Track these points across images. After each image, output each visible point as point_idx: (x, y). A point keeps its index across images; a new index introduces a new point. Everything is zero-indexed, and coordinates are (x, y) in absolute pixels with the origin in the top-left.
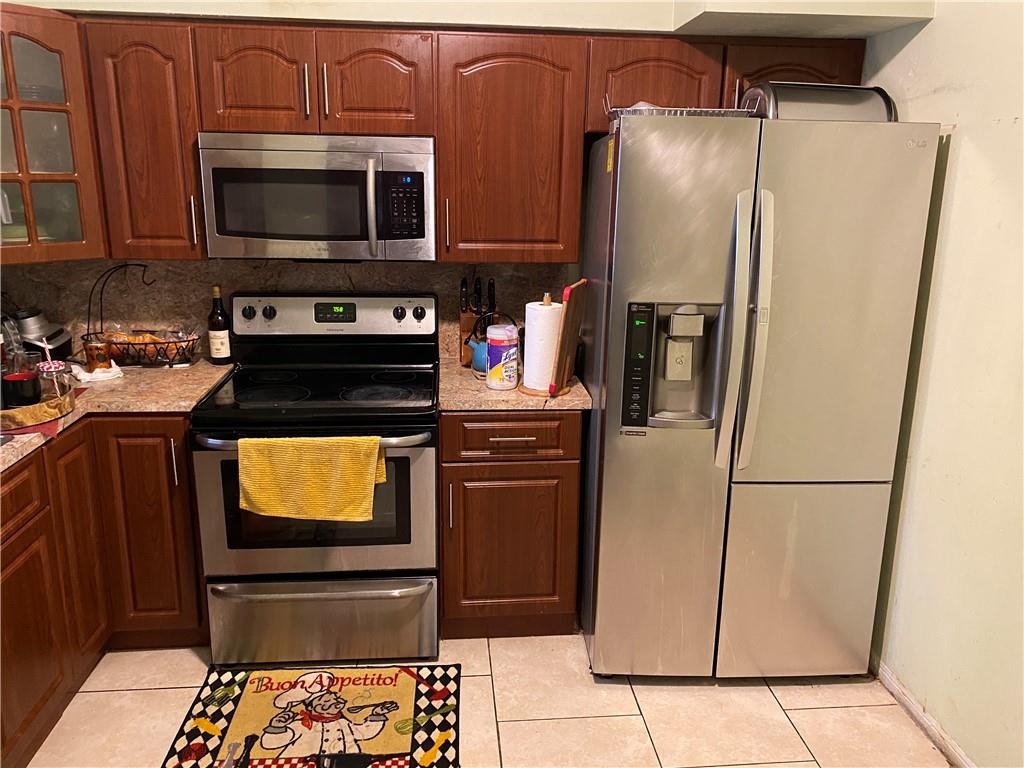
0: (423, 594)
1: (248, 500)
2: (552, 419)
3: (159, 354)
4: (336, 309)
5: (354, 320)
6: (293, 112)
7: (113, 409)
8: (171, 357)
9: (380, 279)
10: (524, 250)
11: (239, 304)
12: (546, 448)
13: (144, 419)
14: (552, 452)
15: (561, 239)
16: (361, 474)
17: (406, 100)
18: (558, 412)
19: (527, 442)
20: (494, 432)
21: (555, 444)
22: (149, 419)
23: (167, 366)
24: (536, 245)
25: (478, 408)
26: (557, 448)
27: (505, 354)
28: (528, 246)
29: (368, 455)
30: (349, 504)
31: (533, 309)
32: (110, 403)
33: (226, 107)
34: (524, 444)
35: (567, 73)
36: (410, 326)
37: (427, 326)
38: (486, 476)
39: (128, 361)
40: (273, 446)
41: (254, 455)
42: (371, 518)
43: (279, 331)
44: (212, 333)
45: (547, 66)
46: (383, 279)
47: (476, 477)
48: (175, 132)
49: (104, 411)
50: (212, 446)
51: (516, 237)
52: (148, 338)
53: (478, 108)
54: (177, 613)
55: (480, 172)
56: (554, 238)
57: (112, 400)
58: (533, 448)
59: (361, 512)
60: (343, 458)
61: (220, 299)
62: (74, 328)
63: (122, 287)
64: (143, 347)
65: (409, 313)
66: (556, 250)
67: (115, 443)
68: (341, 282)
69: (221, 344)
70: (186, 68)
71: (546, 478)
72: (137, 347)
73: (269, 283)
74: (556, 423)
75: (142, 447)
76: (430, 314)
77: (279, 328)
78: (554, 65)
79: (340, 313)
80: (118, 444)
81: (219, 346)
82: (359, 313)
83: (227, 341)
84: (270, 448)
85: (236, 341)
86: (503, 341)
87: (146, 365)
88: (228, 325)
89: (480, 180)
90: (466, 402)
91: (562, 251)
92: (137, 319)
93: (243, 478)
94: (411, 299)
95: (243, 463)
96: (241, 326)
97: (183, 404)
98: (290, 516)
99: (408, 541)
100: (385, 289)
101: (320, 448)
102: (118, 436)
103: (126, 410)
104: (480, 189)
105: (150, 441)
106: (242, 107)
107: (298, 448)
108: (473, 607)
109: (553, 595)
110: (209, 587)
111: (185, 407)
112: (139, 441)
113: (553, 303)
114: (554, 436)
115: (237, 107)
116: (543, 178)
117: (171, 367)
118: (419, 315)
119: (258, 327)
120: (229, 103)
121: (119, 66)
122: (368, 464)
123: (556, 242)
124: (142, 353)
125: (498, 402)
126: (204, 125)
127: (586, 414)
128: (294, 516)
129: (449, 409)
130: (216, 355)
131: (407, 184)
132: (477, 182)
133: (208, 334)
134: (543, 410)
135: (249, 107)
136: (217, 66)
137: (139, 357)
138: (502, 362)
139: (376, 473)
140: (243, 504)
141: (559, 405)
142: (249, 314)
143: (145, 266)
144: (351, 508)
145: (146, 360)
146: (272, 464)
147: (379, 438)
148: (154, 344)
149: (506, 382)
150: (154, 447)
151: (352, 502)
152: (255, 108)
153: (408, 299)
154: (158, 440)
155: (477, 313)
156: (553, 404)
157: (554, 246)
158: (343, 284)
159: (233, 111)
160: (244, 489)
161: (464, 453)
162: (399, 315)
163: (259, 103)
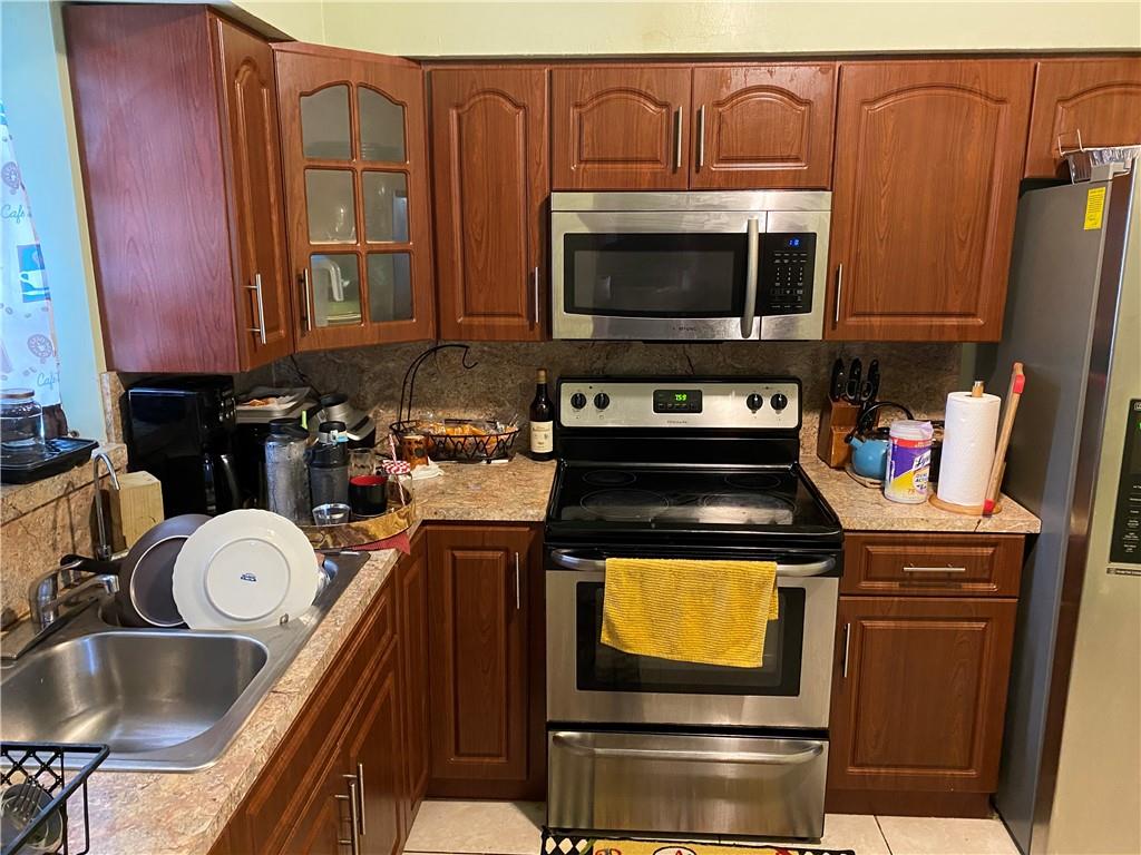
0: (810, 761)
1: (612, 633)
2: (984, 544)
3: (478, 448)
4: (679, 398)
5: (700, 411)
6: (659, 166)
7: (452, 516)
8: (489, 451)
9: (725, 360)
10: (931, 326)
11: (568, 391)
12: (974, 580)
13: (485, 528)
14: (982, 587)
15: (980, 312)
16: (749, 608)
17: (796, 147)
18: (993, 536)
19: (949, 573)
20: (907, 560)
21: (986, 576)
22: (491, 529)
23: (484, 462)
24: (946, 319)
25: (888, 529)
26: (988, 581)
27: (918, 459)
28: (936, 321)
29: (761, 586)
30: (734, 644)
31: (956, 400)
32: (448, 510)
33: (580, 161)
34: (946, 576)
35: (1003, 107)
36: (766, 418)
37: (787, 419)
38: (892, 614)
39: (442, 455)
40: (648, 568)
41: (624, 579)
42: (760, 664)
43: (613, 422)
44: (535, 425)
45: (978, 99)
46: (728, 361)
47: (880, 614)
48: (521, 191)
49: (441, 518)
50: (567, 566)
51: (923, 310)
52: (467, 429)
53: (886, 154)
54: (503, 760)
55: (882, 230)
56: (973, 311)
57: (449, 505)
58: (956, 580)
59: (749, 655)
60: (731, 589)
61: (546, 385)
62: (376, 415)
63: (431, 370)
64: (462, 440)
65: (767, 402)
66: (974, 326)
67: (450, 556)
68: (678, 365)
69: (543, 437)
70: (539, 117)
71: (970, 620)
72: (456, 440)
73: (595, 365)
74: (990, 550)
75: (481, 561)
76: (793, 404)
77: (611, 419)
78: (987, 97)
79: (682, 402)
80: (453, 555)
81: (543, 440)
82: (706, 401)
83: (550, 433)
84: (643, 572)
85: (560, 433)
86: (915, 442)
87: (461, 461)
88: (553, 414)
89: (882, 240)
90: (874, 520)
91: (981, 327)
92: (446, 406)
93: (609, 608)
94: (767, 385)
95: (610, 587)
96: (569, 417)
97: (531, 512)
98: (661, 655)
99: (796, 692)
100: (729, 372)
101: (703, 574)
102: (453, 548)
103: (465, 518)
104: (881, 252)
105: (489, 554)
106: (601, 161)
107: (678, 574)
108: (863, 776)
109: (968, 767)
110: (551, 734)
111: (532, 516)
112: (477, 554)
113: (984, 395)
114: (986, 567)
115: (593, 161)
116: (963, 238)
117: (489, 462)
118: (779, 404)
119: (589, 418)
120: (585, 156)
121: (465, 118)
122: (759, 596)
123: (974, 315)
124: (460, 446)
125: (916, 520)
126: (555, 182)
127: (1031, 539)
128: (665, 656)
129: (852, 528)
130: (537, 449)
131: (793, 247)
132: (878, 243)
133: (529, 425)
134: (974, 533)
135: (606, 161)
136: (574, 113)
137: (456, 449)
138: (914, 469)
139: (768, 608)
140: (605, 638)
141: (996, 527)
142: (579, 402)
143: (467, 347)
144: (734, 649)
145: (463, 455)
146: (643, 590)
147: (775, 564)
148: (475, 437)
149: (916, 494)
150: (494, 562)
151: (737, 642)
152: (615, 161)
153: (765, 385)
154: (500, 554)
155: (852, 402)
156: (988, 525)
157: (970, 321)
158: (680, 367)
159: (588, 166)
160: (608, 621)
161: (864, 584)
162: (754, 404)
163: (620, 155)
